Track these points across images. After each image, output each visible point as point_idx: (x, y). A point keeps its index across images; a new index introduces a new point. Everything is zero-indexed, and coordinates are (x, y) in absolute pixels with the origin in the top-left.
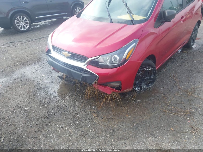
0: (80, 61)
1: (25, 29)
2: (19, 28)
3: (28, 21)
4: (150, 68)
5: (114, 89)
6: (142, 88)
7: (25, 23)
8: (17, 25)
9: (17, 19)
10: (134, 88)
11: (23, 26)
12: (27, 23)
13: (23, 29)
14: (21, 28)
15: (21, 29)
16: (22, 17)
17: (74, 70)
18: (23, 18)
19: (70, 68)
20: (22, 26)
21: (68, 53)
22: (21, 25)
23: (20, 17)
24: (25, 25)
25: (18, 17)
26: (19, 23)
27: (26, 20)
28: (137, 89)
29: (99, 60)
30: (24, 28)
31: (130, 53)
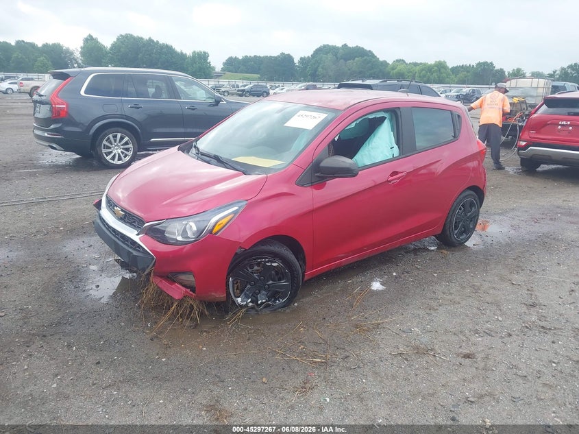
0: (135, 226)
1: (120, 162)
2: (108, 158)
3: (130, 146)
4: (275, 262)
5: (188, 290)
6: (259, 302)
7: (123, 149)
8: (104, 151)
9: (109, 138)
10: (233, 297)
11: (119, 154)
12: (128, 150)
13: (116, 162)
14: (113, 159)
15: (112, 161)
16: (119, 135)
17: (123, 242)
18: (122, 138)
19: (119, 239)
20: (115, 154)
21: (122, 210)
22: (115, 152)
23: (115, 137)
24: (123, 153)
25: (111, 136)
26: (110, 148)
27: (126, 143)
28: (239, 300)
29: (166, 227)
30: (120, 159)
31: (224, 223)
